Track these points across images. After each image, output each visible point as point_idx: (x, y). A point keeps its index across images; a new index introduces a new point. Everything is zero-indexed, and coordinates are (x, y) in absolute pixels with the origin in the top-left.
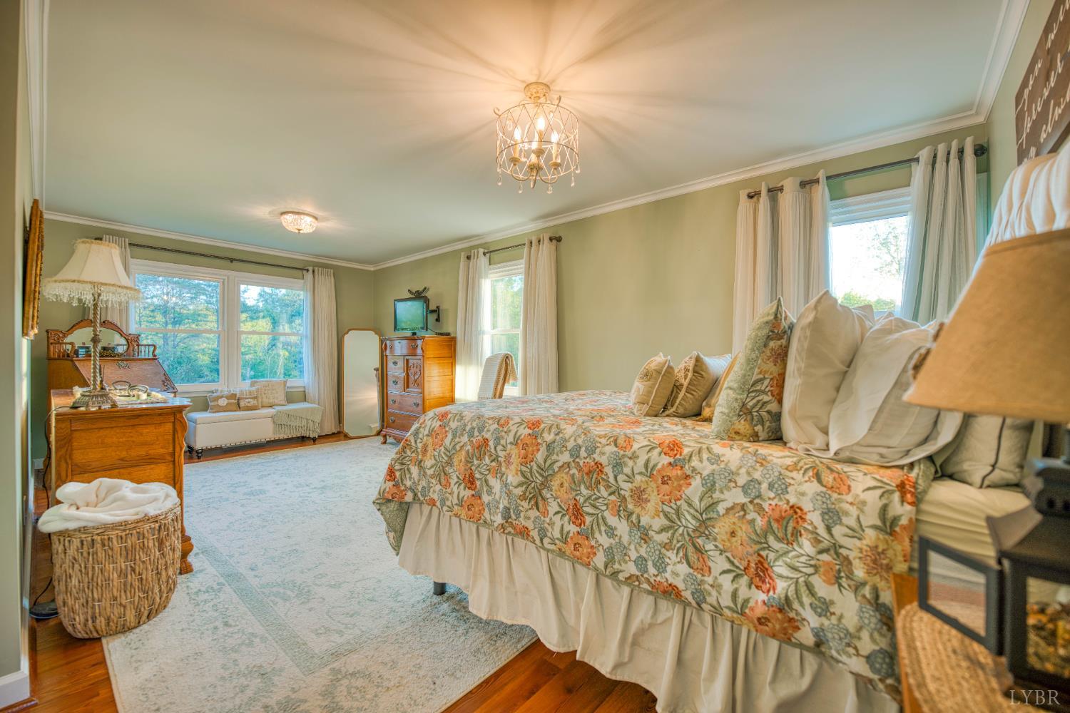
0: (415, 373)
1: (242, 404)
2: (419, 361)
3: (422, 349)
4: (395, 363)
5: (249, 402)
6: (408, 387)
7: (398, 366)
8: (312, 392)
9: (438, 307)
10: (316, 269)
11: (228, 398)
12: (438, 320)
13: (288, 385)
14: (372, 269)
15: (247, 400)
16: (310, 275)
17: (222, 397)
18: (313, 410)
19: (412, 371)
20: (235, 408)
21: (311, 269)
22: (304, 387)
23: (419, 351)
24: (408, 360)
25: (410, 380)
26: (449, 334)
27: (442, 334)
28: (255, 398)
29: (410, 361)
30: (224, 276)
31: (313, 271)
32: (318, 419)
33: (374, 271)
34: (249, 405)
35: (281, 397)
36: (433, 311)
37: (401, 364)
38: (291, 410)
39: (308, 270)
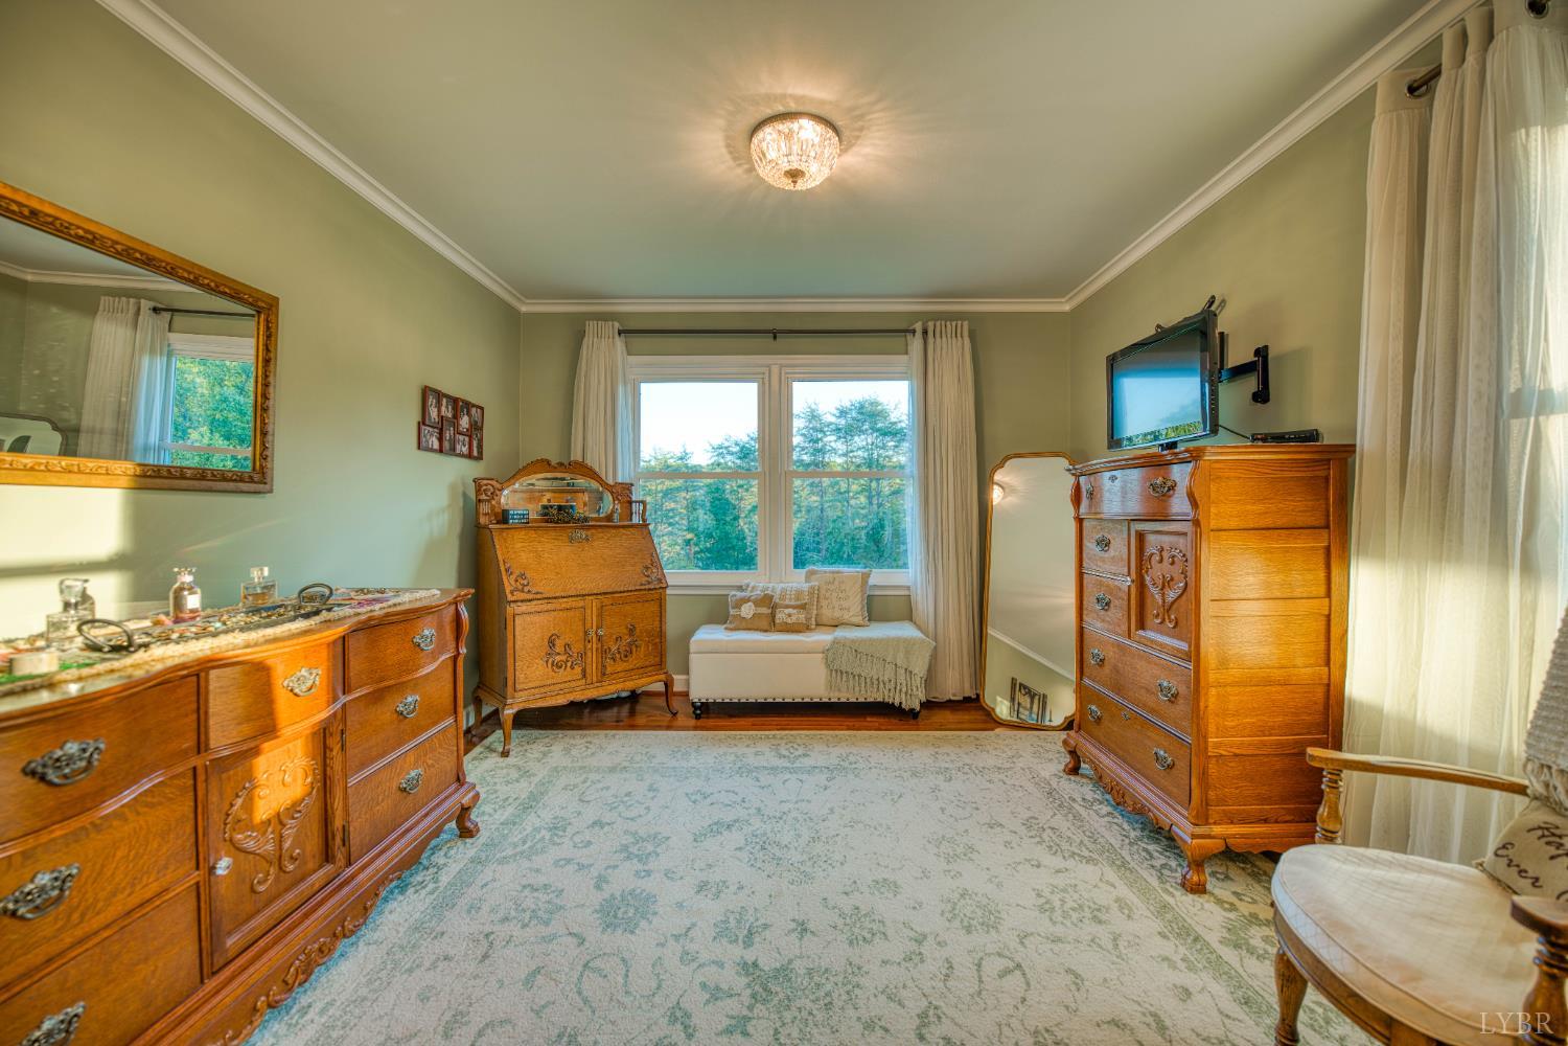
0: (1167, 583)
1: (781, 616)
2: (1181, 541)
3: (1191, 496)
4: (1104, 544)
5: (790, 615)
6: (1142, 625)
7: (1112, 552)
8: (924, 605)
9: (1262, 352)
10: (931, 324)
11: (758, 603)
12: (1261, 396)
13: (872, 581)
14: (1067, 308)
15: (787, 611)
16: (916, 344)
17: (748, 600)
19: (1156, 571)
20: (764, 624)
21: (918, 326)
22: (908, 588)
23: (1179, 504)
24: (1141, 536)
25: (1148, 602)
26: (1311, 436)
27: (1280, 438)
28: (803, 607)
29: (1151, 538)
31: (925, 332)
33: (1073, 311)
34: (789, 621)
35: (854, 608)
36: (1240, 371)
37: (1120, 546)
39: (914, 332)
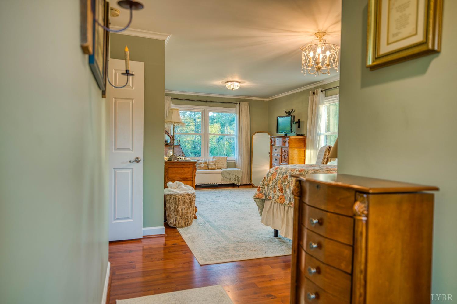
0: (285, 155)
1: (210, 166)
2: (287, 149)
3: (288, 142)
4: (276, 150)
5: (212, 166)
6: (282, 162)
7: (277, 151)
8: (238, 163)
9: (299, 120)
10: (241, 102)
11: (204, 163)
12: (299, 127)
13: (228, 159)
14: (268, 100)
15: (211, 165)
16: (238, 106)
17: (202, 163)
18: (238, 171)
19: (284, 154)
20: (206, 168)
21: (238, 103)
22: (235, 160)
23: (287, 144)
24: (282, 148)
25: (283, 158)
26: (303, 135)
27: (299, 135)
28: (214, 164)
29: (283, 149)
30: (202, 109)
31: (240, 104)
32: (240, 176)
33: (269, 101)
34: (212, 167)
35: (225, 165)
36: (296, 122)
37: (279, 150)
38: (228, 171)
39: (237, 104)
